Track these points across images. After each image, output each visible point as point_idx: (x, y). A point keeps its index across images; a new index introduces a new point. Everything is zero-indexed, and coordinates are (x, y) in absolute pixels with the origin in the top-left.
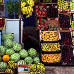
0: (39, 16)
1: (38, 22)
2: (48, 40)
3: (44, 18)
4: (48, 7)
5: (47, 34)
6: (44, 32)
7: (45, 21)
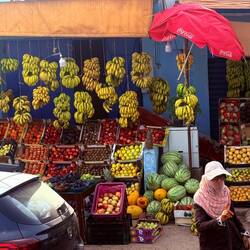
0: (226, 120)
1: (223, 131)
2: (238, 163)
3: (234, 124)
4: (242, 105)
5: (237, 152)
6: (233, 148)
7: (236, 129)
